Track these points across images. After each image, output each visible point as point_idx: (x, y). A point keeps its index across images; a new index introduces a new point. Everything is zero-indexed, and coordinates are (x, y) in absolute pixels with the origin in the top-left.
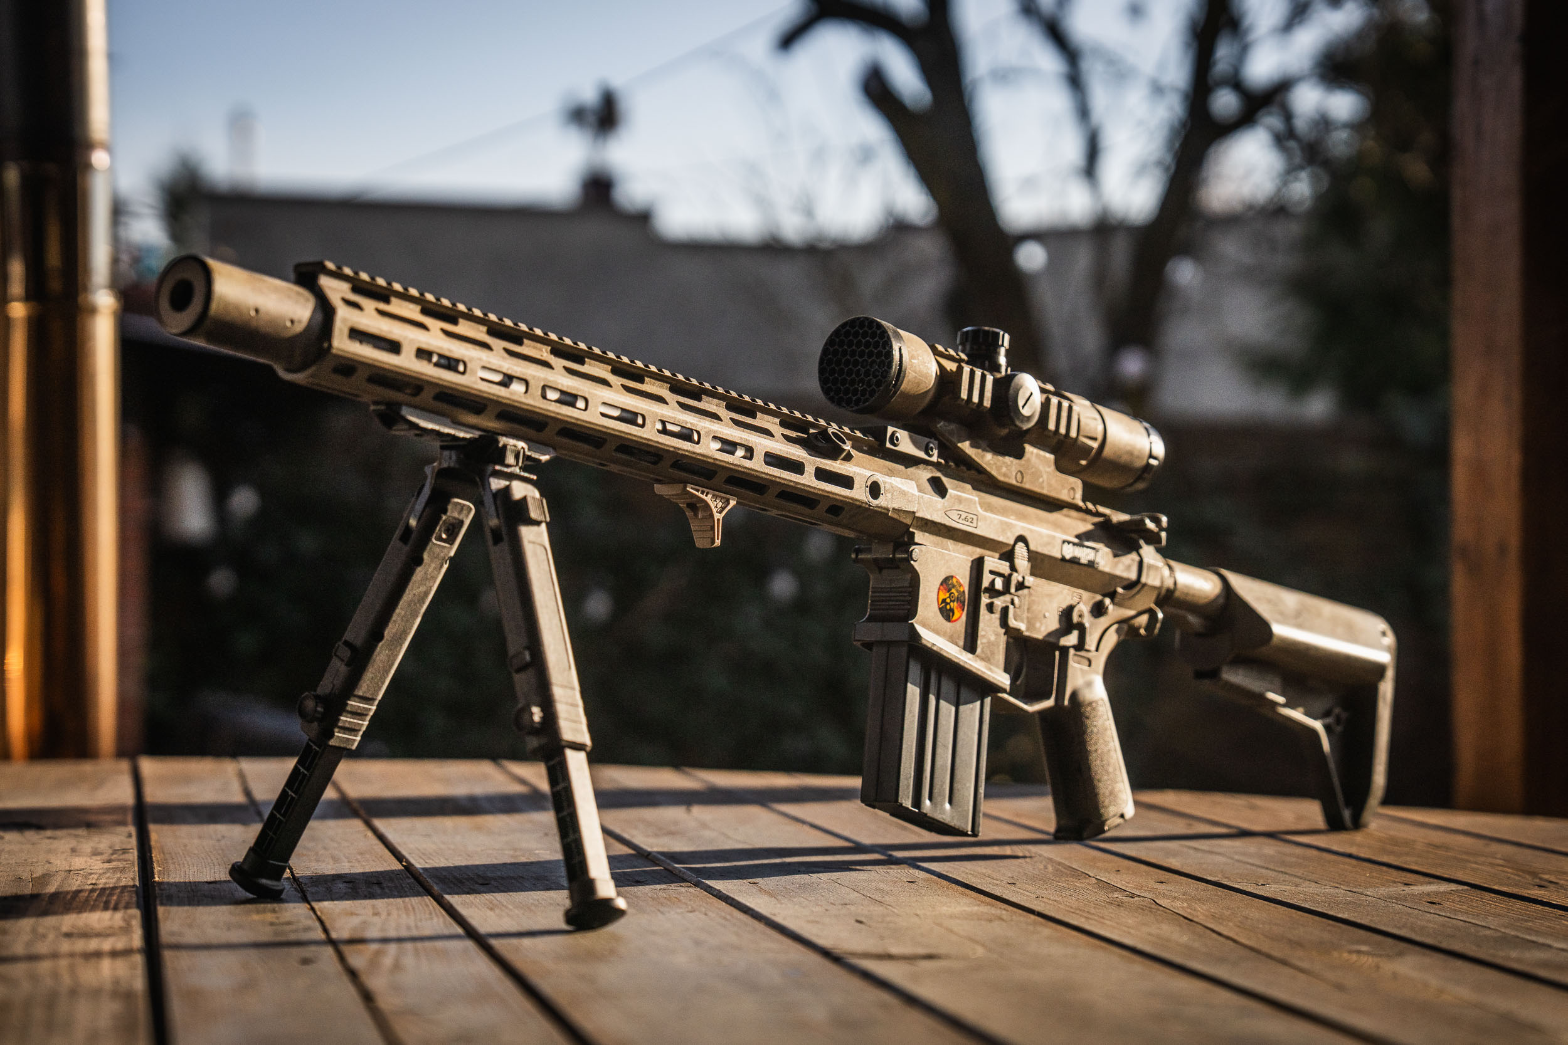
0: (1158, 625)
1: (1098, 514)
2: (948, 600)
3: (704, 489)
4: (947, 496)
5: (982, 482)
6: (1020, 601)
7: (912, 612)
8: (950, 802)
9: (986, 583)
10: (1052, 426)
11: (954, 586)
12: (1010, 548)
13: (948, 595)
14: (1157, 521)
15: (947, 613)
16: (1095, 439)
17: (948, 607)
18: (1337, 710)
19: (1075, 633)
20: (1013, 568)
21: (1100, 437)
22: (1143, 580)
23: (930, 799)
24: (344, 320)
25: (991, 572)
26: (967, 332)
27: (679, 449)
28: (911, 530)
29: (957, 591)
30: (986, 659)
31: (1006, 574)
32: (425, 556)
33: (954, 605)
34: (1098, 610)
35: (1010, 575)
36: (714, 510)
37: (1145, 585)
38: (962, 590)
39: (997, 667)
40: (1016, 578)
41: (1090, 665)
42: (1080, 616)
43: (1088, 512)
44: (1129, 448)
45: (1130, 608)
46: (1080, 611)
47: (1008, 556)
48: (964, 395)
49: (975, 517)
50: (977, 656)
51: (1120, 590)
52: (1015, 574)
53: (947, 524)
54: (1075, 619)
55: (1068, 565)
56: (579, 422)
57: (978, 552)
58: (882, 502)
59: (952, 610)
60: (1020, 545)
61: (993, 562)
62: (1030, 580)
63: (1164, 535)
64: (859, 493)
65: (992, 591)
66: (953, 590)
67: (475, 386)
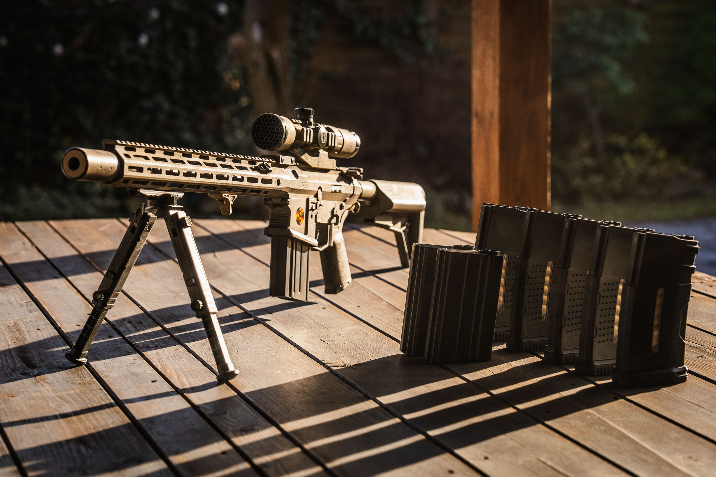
0: (359, 209)
1: (340, 170)
2: (299, 217)
3: (228, 195)
4: (299, 178)
5: (306, 168)
6: (319, 211)
7: (288, 224)
8: (300, 291)
9: (310, 208)
10: (330, 144)
11: (300, 211)
12: (316, 192)
13: (299, 215)
14: (359, 171)
15: (298, 222)
16: (341, 144)
17: (299, 220)
18: (407, 223)
19: (335, 218)
20: (318, 200)
21: (342, 143)
22: (355, 193)
23: (294, 292)
24: (127, 163)
25: (311, 203)
26: (297, 110)
27: (222, 184)
28: (288, 193)
29: (301, 212)
30: (311, 236)
31: (316, 203)
32: (141, 238)
33: (301, 218)
34: (341, 207)
35: (317, 203)
36: (230, 201)
37: (355, 195)
38: (302, 212)
39: (313, 238)
40: (319, 203)
41: (338, 229)
42: (336, 212)
43: (337, 170)
44: (351, 143)
45: (350, 204)
46: (336, 210)
47: (316, 196)
48: (305, 140)
49: (306, 183)
50: (308, 236)
51: (348, 198)
52: (318, 202)
53: (299, 188)
54: (335, 213)
55: (333, 193)
56: (194, 182)
57: (307, 196)
58: (281, 186)
59: (300, 220)
60: (320, 190)
61: (313, 199)
62: (323, 202)
63: (362, 176)
64: (274, 185)
65: (312, 210)
66: (300, 213)
67: (164, 178)
